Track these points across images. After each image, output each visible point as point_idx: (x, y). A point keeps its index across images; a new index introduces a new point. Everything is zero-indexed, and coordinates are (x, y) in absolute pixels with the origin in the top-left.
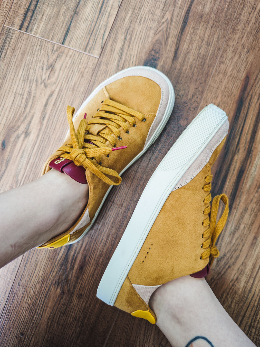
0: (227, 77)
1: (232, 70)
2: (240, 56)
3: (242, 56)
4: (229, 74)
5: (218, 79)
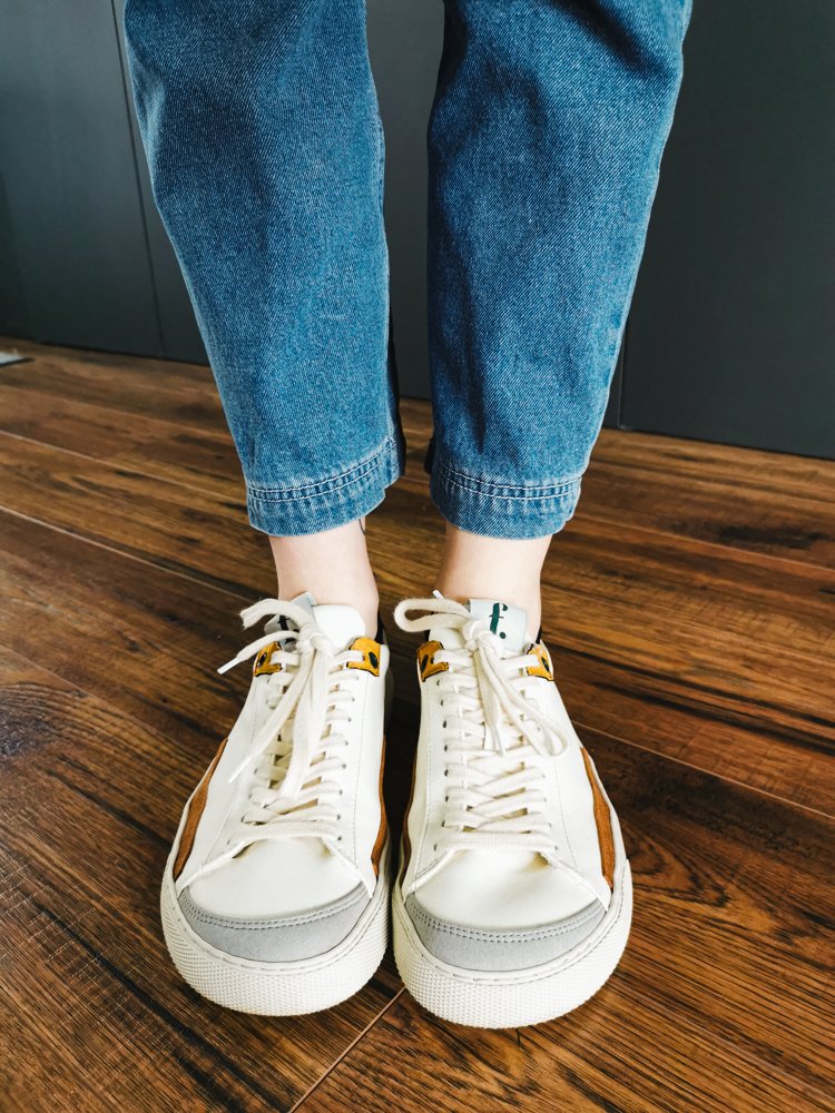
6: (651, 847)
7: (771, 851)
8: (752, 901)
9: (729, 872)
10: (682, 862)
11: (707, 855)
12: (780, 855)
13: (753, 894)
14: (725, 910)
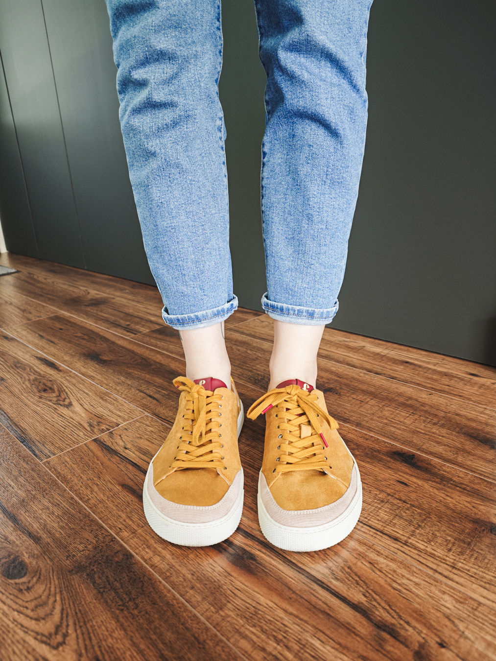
0: (107, 501)
1: (104, 494)
2: (97, 485)
3: (99, 483)
4: (105, 498)
5: (101, 509)
6: (55, 601)
7: (117, 612)
8: (75, 647)
9: (82, 624)
10: (62, 614)
11: (80, 611)
12: (120, 616)
13: (81, 641)
14: (55, 652)
